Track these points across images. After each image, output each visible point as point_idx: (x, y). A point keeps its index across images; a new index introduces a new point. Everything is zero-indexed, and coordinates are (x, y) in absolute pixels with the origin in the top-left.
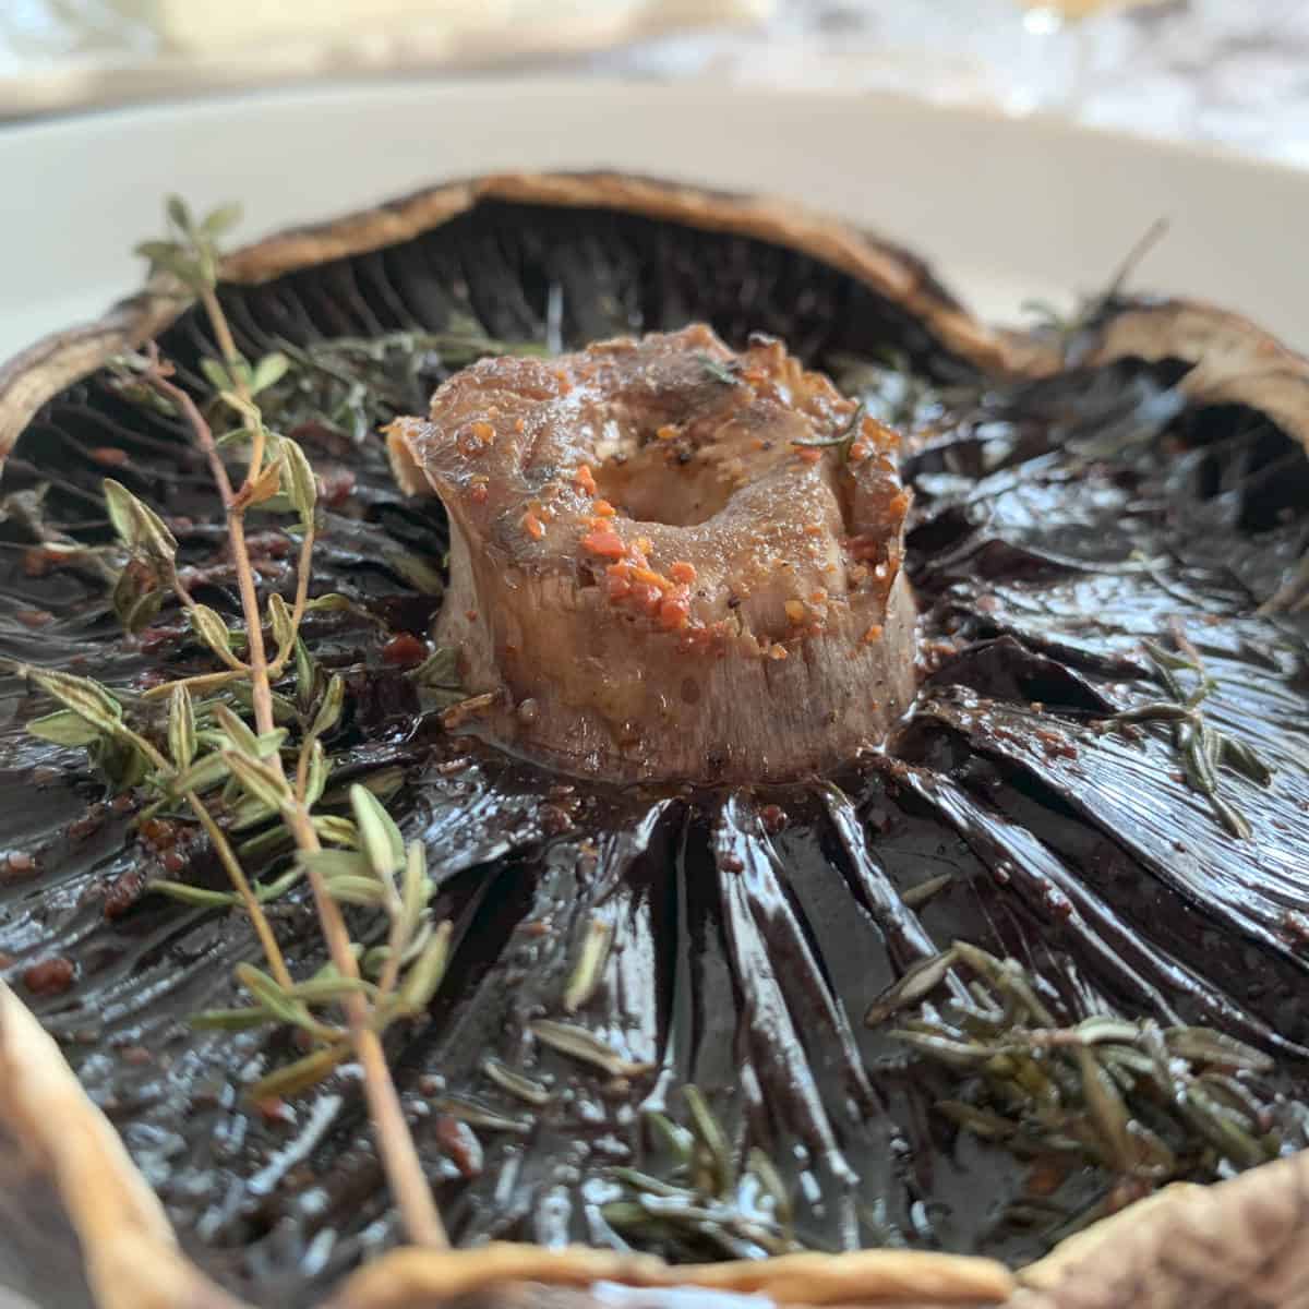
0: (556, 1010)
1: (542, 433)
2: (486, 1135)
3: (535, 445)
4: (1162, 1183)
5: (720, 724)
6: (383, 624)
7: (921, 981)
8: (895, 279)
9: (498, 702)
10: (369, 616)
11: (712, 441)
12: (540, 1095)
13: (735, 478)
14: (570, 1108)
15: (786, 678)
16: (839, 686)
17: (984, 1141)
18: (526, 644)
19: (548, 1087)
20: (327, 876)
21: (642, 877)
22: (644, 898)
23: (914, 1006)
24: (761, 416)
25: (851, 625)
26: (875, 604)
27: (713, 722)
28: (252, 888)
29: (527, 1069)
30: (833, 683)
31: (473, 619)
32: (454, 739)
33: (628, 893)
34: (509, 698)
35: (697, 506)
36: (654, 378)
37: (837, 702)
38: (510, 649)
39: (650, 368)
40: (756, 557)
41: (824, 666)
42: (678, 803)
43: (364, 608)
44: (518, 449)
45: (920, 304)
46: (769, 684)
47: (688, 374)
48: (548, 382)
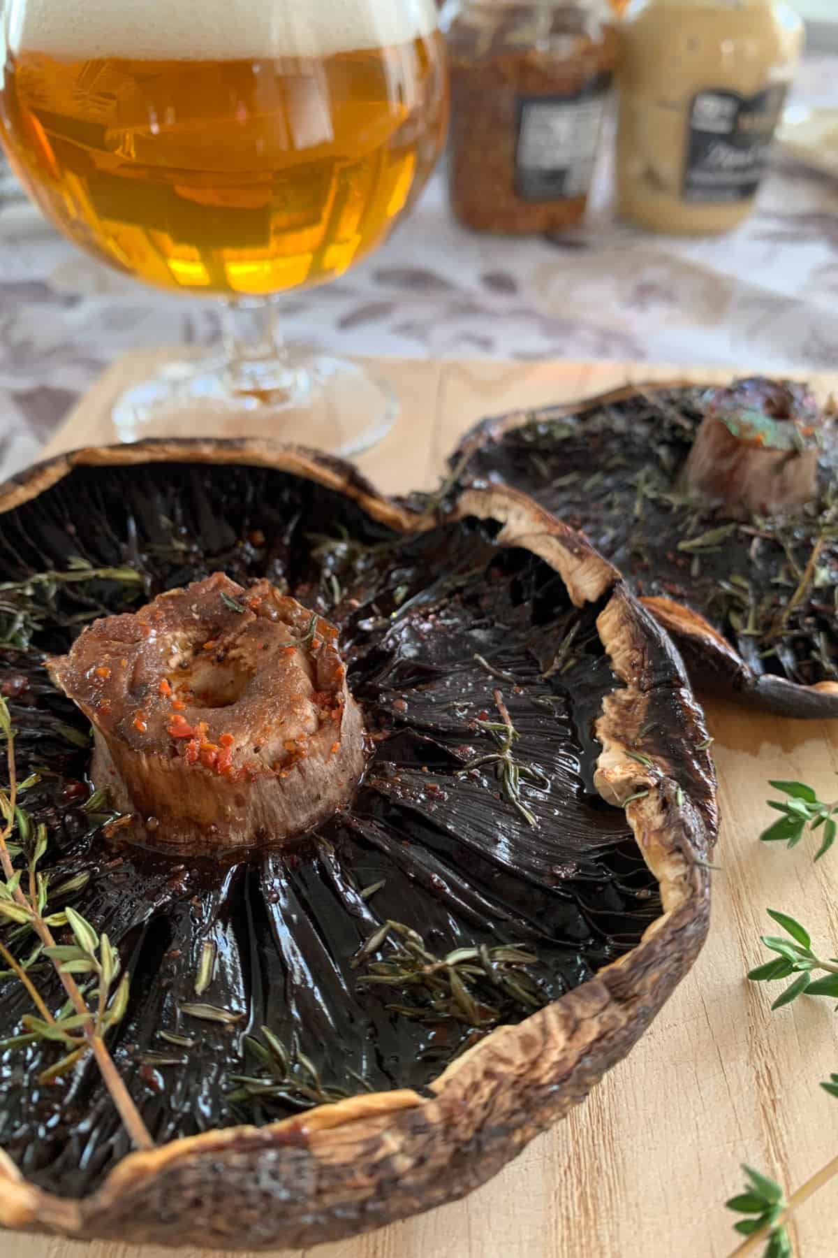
0: (191, 996)
1: (137, 665)
2: (163, 1069)
3: (134, 673)
4: (493, 1026)
5: (259, 812)
6: (61, 778)
7: (374, 941)
8: (336, 480)
9: (134, 819)
10: (51, 774)
11: (236, 647)
12: (189, 1042)
13: (251, 668)
14: (206, 1046)
15: (291, 784)
16: (320, 779)
17: (411, 1019)
18: (144, 789)
19: (193, 1038)
20: (64, 962)
21: (226, 913)
22: (229, 925)
23: (373, 954)
24: (261, 629)
25: (322, 747)
26: (333, 732)
27: (255, 814)
28: (19, 964)
29: (180, 1031)
30: (317, 780)
31: (113, 773)
32: (112, 846)
33: (220, 925)
34: (140, 816)
35: (232, 682)
36: (197, 613)
37: (320, 788)
38: (136, 793)
39: (194, 607)
40: (266, 722)
41: (311, 773)
42: (240, 865)
43: (47, 768)
44: (124, 679)
45: (353, 492)
46: (283, 789)
47: (216, 608)
48: (136, 630)
